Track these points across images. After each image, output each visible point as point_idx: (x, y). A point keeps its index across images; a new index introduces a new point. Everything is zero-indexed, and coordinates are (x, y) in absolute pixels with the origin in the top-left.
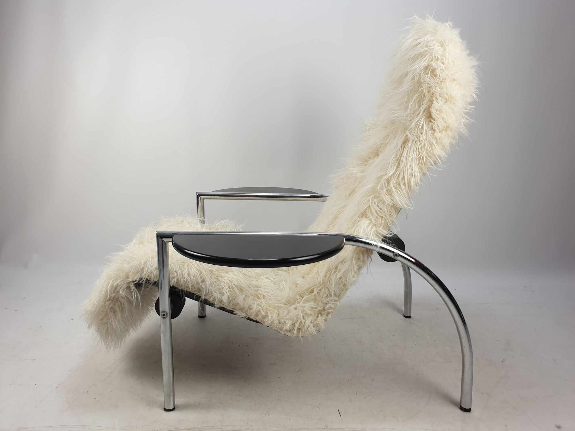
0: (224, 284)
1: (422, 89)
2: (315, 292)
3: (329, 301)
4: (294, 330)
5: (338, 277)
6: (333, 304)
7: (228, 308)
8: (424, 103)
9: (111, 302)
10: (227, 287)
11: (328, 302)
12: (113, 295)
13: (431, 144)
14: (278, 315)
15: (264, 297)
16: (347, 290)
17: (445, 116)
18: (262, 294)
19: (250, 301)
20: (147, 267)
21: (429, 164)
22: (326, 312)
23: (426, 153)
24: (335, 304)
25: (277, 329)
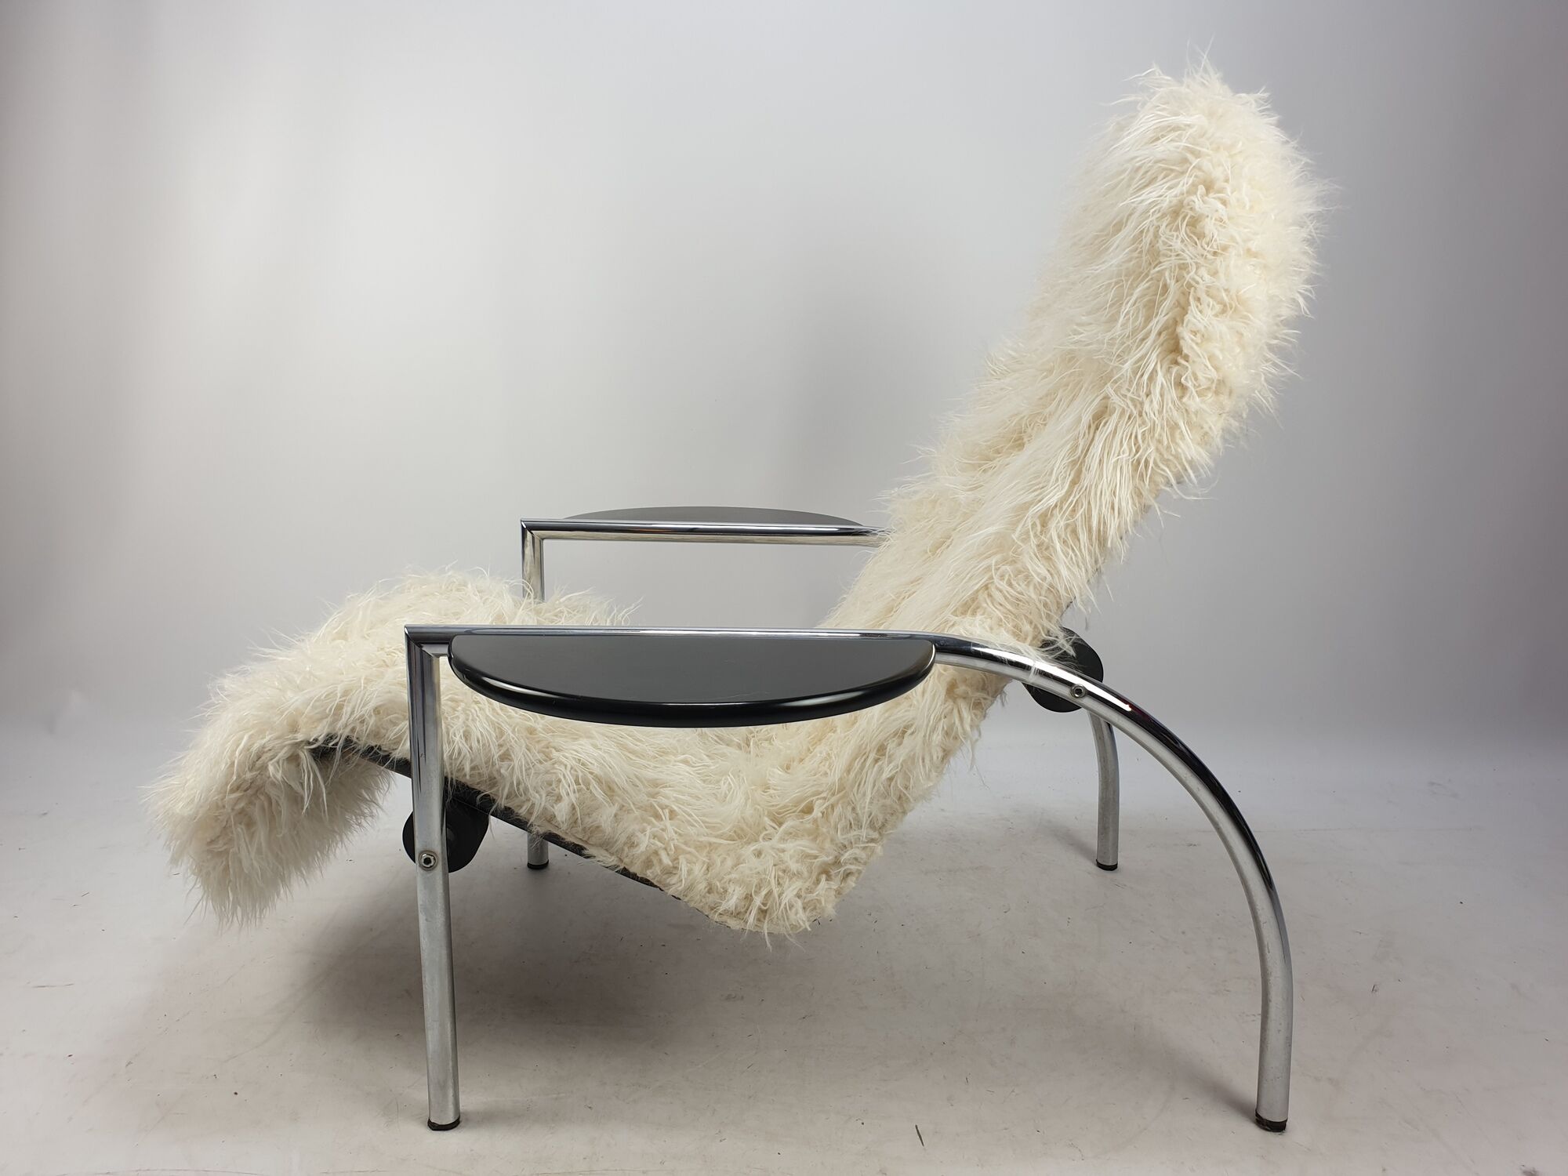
0: (563, 768)
1: (1158, 272)
2: (817, 813)
3: (853, 841)
4: (748, 913)
5: (886, 775)
6: (864, 848)
7: (570, 839)
8: (1162, 311)
9: (243, 796)
10: (571, 779)
11: (851, 843)
12: (249, 775)
13: (1174, 427)
14: (708, 869)
15: (673, 814)
16: (904, 813)
17: (1218, 353)
18: (667, 806)
19: (630, 824)
20: (351, 705)
21: (1160, 480)
22: (842, 869)
23: (1157, 449)
24: (868, 849)
25: (702, 907)
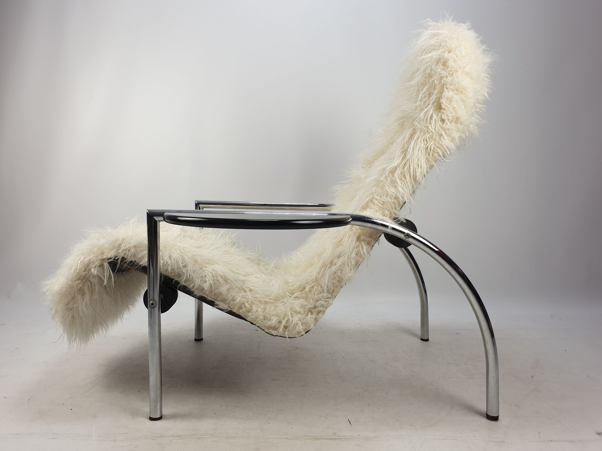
0: (207, 272)
1: (433, 81)
2: (307, 289)
3: (321, 298)
4: (280, 328)
5: (333, 270)
6: (326, 301)
7: (209, 298)
8: (434, 94)
9: (81, 282)
10: (210, 275)
12: (84, 273)
13: (440, 135)
14: (264, 311)
15: (251, 290)
16: (341, 287)
17: (456, 106)
18: (248, 288)
19: (233, 293)
20: (125, 243)
21: (436, 155)
22: (317, 310)
23: (434, 144)
24: (327, 302)
25: (262, 326)
